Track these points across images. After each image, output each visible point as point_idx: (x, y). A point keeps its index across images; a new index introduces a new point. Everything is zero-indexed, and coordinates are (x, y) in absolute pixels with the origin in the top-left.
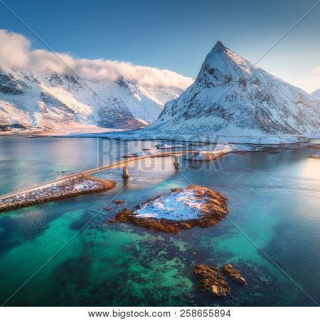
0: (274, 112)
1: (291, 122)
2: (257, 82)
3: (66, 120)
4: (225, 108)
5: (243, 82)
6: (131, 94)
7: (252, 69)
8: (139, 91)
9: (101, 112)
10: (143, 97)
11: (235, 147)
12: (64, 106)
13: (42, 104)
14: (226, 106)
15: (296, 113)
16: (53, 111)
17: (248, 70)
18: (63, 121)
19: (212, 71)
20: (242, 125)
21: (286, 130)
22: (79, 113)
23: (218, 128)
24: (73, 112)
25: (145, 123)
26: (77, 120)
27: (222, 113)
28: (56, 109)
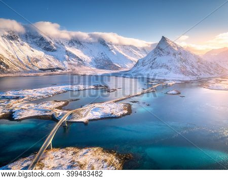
0: (188, 67)
1: (195, 70)
2: (180, 54)
3: (79, 65)
4: (168, 65)
5: (174, 54)
6: (110, 50)
7: (178, 48)
8: (114, 49)
9: (96, 61)
10: (117, 52)
11: (176, 82)
12: (78, 57)
13: (67, 57)
14: (168, 64)
15: (197, 67)
16: (72, 60)
17: (176, 49)
18: (78, 65)
19: (161, 50)
20: (176, 73)
21: (193, 74)
22: (84, 61)
23: (166, 74)
24: (82, 61)
25: (119, 66)
26: (85, 65)
27: (167, 67)
28: (74, 59)
